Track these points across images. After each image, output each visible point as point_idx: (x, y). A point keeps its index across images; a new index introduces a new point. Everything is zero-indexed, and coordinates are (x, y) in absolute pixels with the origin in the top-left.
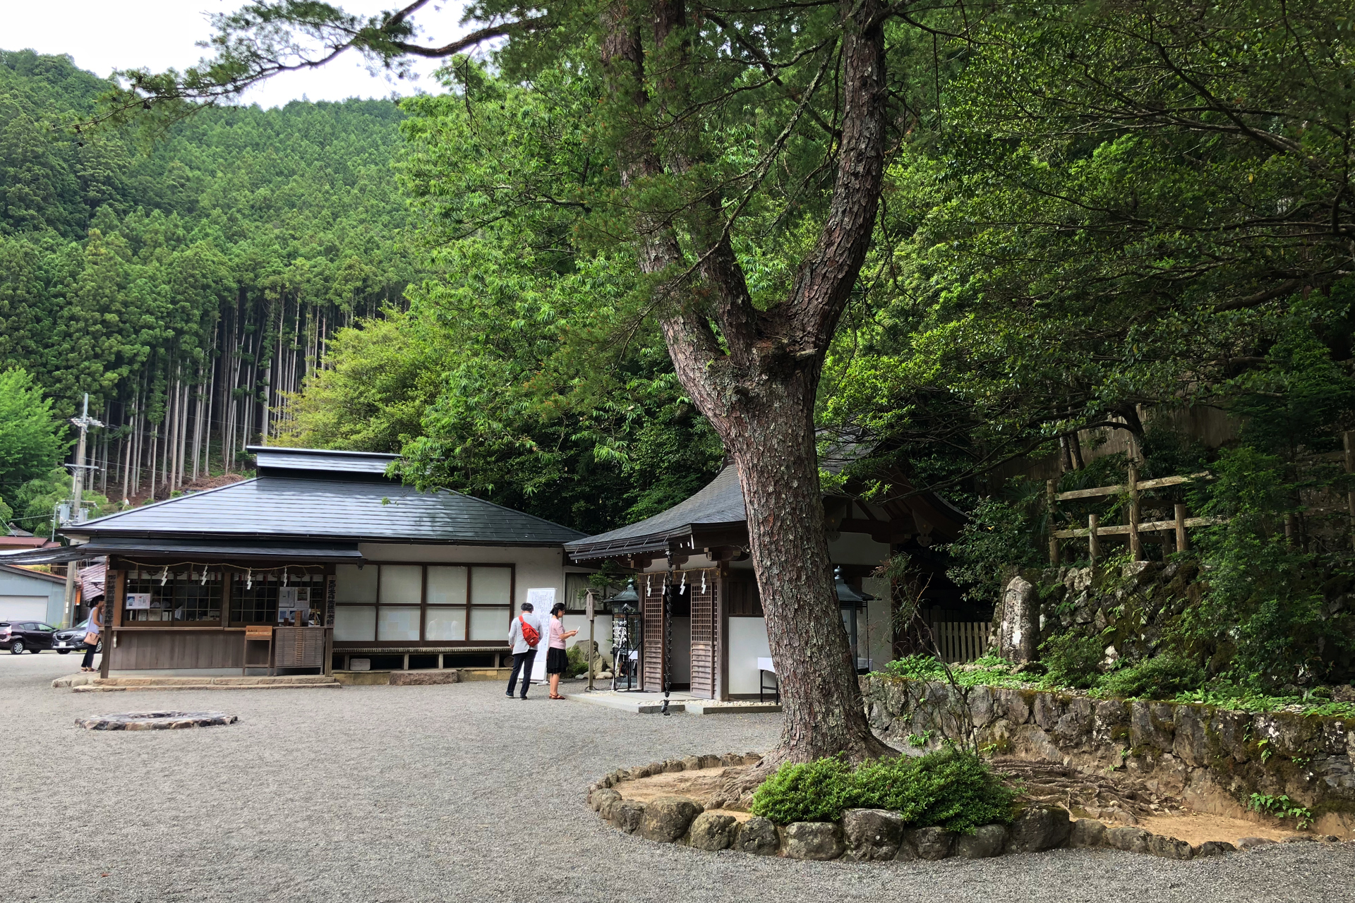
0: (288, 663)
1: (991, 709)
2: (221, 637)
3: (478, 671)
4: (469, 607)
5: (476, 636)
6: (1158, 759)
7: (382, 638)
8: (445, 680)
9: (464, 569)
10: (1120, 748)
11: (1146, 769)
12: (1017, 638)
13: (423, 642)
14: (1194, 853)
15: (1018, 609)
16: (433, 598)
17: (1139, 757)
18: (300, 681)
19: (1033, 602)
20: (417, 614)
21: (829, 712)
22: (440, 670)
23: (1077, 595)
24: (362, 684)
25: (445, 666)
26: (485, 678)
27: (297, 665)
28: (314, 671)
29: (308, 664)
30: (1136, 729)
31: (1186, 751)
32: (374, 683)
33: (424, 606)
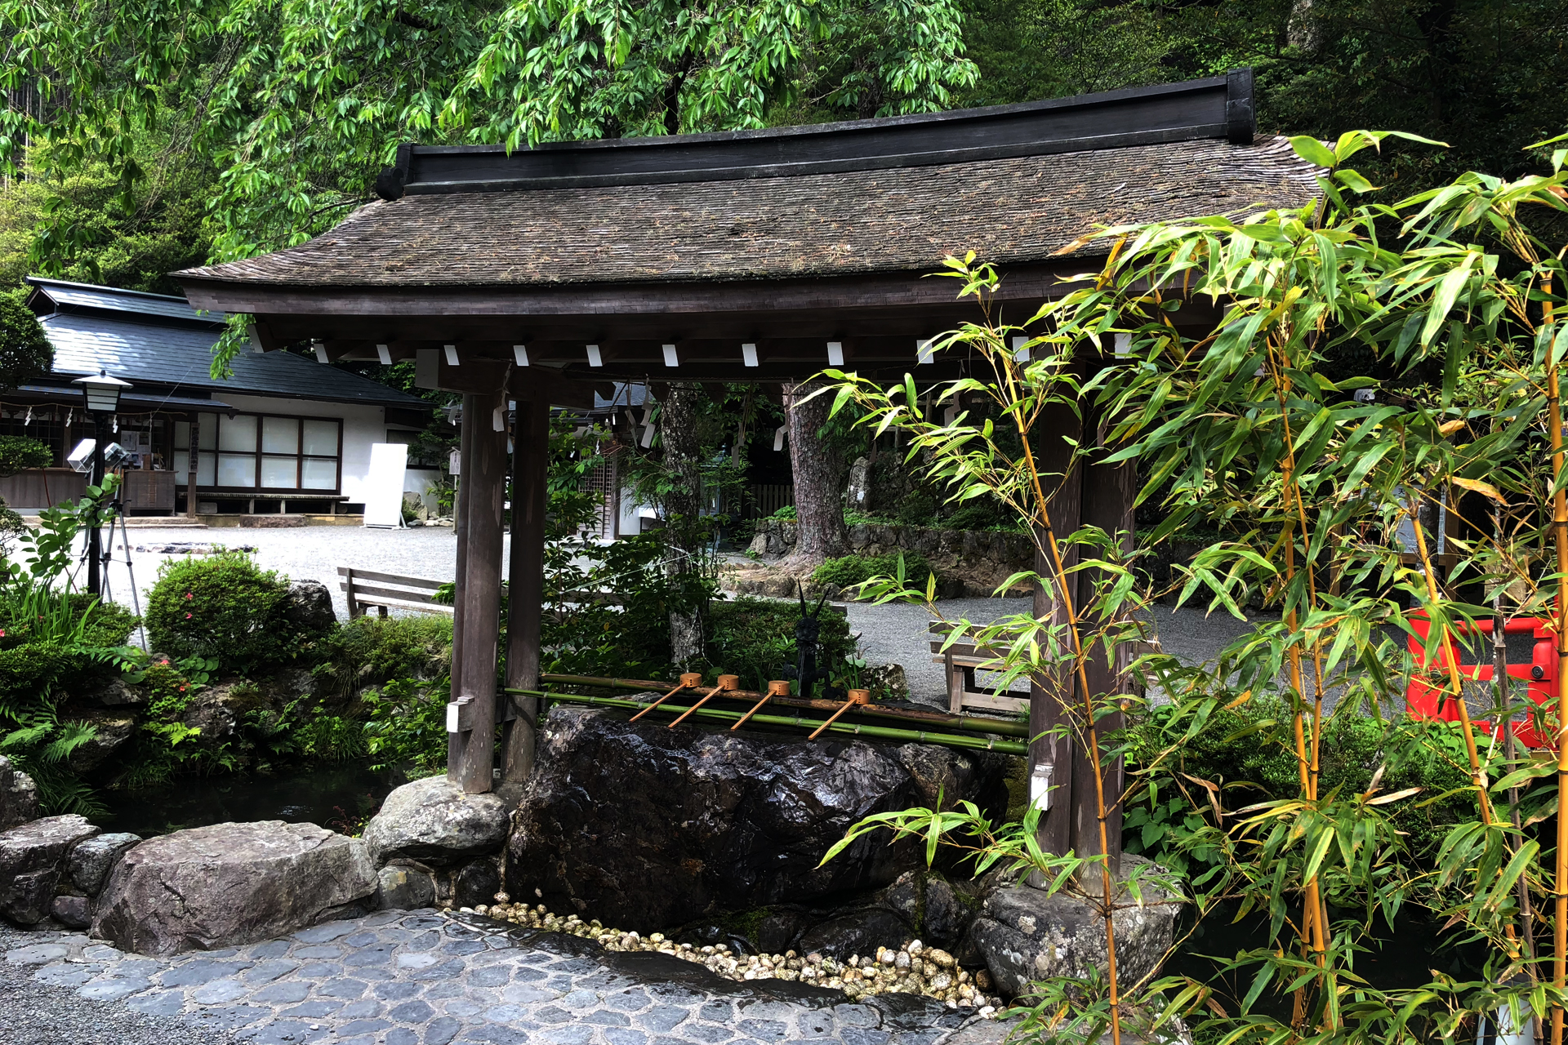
0: (141, 505)
1: (868, 538)
2: (64, 478)
3: (318, 517)
4: (300, 457)
5: (307, 485)
6: (978, 560)
7: (222, 483)
8: (288, 525)
9: (295, 423)
10: (956, 556)
11: (971, 566)
12: (861, 496)
13: (258, 488)
14: (1024, 595)
15: (862, 476)
16: (267, 447)
17: (967, 560)
18: (167, 522)
19: (873, 473)
20: (252, 462)
21: (833, 533)
22: (283, 515)
23: (892, 470)
24: (213, 526)
25: (287, 511)
26: (324, 523)
27: (150, 506)
28: (166, 513)
29: (163, 506)
30: (967, 547)
31: (995, 555)
32: (226, 525)
33: (259, 455)
